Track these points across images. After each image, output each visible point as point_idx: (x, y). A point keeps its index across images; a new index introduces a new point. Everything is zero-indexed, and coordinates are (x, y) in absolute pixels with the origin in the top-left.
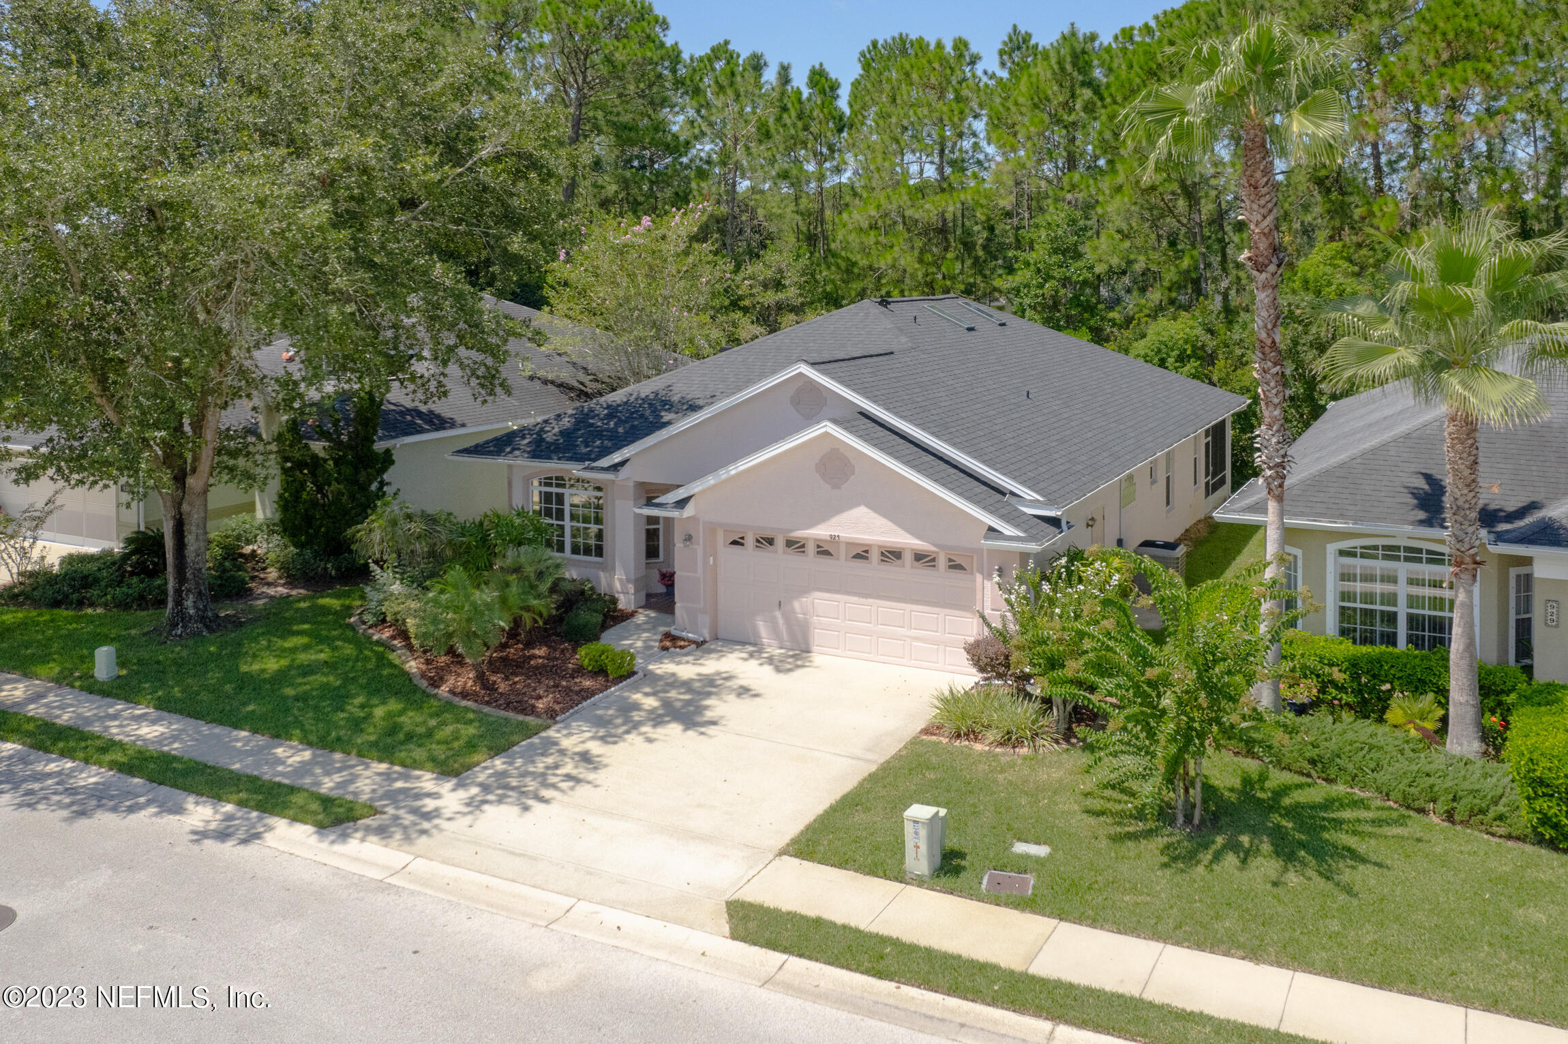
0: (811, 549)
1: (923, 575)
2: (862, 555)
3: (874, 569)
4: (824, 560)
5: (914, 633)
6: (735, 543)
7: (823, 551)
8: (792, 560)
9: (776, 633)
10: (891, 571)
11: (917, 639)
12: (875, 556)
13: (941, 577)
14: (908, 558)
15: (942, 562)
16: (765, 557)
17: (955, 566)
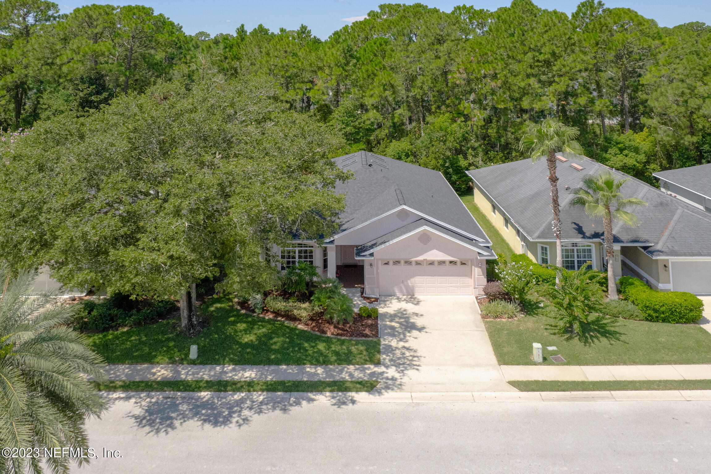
0: (414, 263)
1: (453, 267)
2: (432, 263)
3: (436, 267)
4: (418, 266)
5: (450, 285)
6: (386, 264)
7: (418, 263)
8: (408, 267)
9: (401, 291)
10: (442, 267)
11: (451, 286)
12: (436, 263)
13: (459, 267)
14: (447, 263)
15: (459, 263)
16: (397, 267)
17: (463, 264)
